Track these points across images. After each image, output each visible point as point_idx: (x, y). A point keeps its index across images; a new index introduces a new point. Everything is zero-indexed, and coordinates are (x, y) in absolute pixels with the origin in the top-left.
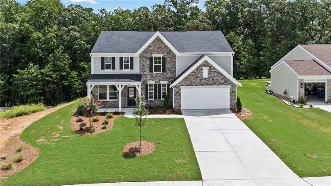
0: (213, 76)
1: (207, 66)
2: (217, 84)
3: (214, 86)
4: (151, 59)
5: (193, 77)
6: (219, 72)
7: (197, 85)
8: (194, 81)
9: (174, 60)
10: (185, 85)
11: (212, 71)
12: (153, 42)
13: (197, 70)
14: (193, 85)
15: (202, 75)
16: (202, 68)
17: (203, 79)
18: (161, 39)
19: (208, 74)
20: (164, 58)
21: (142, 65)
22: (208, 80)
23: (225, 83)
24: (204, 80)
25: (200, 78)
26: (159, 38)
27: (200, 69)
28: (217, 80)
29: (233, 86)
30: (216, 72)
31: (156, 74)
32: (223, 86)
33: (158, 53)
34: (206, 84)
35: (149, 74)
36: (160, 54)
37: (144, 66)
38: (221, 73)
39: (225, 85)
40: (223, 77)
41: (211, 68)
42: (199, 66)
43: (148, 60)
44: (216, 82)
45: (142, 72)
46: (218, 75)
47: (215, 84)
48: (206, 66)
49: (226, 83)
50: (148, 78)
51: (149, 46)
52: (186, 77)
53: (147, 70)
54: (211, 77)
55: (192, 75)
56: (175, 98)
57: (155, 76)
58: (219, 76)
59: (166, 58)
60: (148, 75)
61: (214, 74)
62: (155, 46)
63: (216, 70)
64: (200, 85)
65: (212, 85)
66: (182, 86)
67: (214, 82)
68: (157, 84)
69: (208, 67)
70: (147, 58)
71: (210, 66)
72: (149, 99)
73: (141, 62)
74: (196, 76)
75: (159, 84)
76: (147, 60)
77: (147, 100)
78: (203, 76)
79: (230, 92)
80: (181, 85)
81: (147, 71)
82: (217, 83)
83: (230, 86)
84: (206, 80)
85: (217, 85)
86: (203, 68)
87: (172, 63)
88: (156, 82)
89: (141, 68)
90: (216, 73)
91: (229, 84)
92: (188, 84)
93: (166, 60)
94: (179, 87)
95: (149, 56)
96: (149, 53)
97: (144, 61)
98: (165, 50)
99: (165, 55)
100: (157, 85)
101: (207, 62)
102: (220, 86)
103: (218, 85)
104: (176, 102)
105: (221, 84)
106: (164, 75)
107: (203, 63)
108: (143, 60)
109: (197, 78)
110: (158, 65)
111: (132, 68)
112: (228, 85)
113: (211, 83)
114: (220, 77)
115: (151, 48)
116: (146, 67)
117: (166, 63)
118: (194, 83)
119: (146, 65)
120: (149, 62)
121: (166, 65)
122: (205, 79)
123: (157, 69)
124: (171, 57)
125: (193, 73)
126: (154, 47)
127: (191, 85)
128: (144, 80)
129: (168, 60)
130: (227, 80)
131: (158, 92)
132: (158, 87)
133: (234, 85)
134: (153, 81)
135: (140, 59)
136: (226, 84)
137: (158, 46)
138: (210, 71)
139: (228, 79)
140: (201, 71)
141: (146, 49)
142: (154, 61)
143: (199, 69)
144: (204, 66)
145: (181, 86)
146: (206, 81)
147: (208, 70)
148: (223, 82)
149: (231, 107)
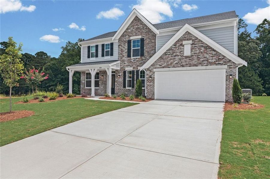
0: (199, 53)
1: (190, 39)
2: (205, 64)
3: (200, 67)
4: (129, 42)
5: (170, 55)
6: (208, 46)
7: (175, 67)
8: (171, 61)
9: (153, 41)
10: (160, 67)
11: (197, 45)
12: (131, 23)
13: (174, 46)
14: (169, 67)
15: (182, 52)
16: (182, 43)
17: (184, 58)
18: (139, 19)
19: (192, 51)
20: (142, 40)
21: (120, 50)
22: (190, 58)
23: (217, 63)
24: (185, 60)
25: (180, 57)
26: (138, 17)
27: (179, 43)
28: (205, 59)
29: (231, 67)
30: (203, 46)
31: (134, 59)
32: (214, 67)
33: (136, 35)
34: (189, 65)
35: (127, 59)
36: (138, 35)
37: (122, 51)
38: (211, 48)
39: (217, 64)
40: (215, 53)
41: (195, 42)
42: (178, 40)
43: (127, 44)
44: (202, 61)
45: (120, 58)
46: (206, 51)
47: (201, 64)
48: (188, 40)
49: (220, 62)
50: (126, 64)
51: (127, 29)
52: (161, 57)
53: (125, 54)
54: (196, 54)
55: (169, 53)
56: (148, 84)
57: (132, 61)
58: (208, 52)
59: (145, 39)
60: (126, 61)
61: (200, 49)
62: (134, 27)
63: (203, 43)
64: (179, 67)
65: (197, 66)
66: (156, 68)
67: (199, 62)
68: (135, 70)
69: (191, 41)
70: (125, 42)
71: (194, 39)
72: (127, 88)
73: (119, 46)
74: (174, 54)
75: (136, 70)
76: (125, 44)
77: (125, 89)
78: (184, 54)
79: (227, 76)
80: (154, 67)
81: (125, 57)
82: (204, 62)
83: (226, 66)
84: (188, 59)
85: (205, 66)
86: (184, 42)
87: (151, 44)
88: (134, 68)
89: (120, 53)
90: (203, 48)
91: (224, 63)
92: (163, 66)
93: (145, 42)
94: (152, 70)
95: (127, 40)
96: (128, 36)
97: (123, 45)
98: (143, 30)
99: (144, 36)
100: (135, 72)
101: (189, 33)
102: (209, 67)
103: (207, 65)
104: (149, 88)
105: (211, 64)
106: (143, 60)
107: (183, 35)
108: (121, 45)
109: (175, 57)
110: (136, 48)
111: (112, 55)
112: (222, 65)
113: (196, 63)
114: (210, 53)
115: (129, 31)
116: (124, 52)
117: (144, 45)
118: (171, 64)
119: (124, 50)
120: (127, 46)
121: (145, 48)
122: (186, 57)
123: (136, 53)
124: (150, 37)
125: (170, 51)
126: (132, 28)
127: (168, 66)
128: (122, 66)
129: (147, 42)
130: (220, 57)
131: (135, 80)
132: (135, 73)
133: (232, 64)
134: (131, 67)
135: (119, 44)
136: (220, 64)
137: (136, 27)
138: (193, 46)
139: (223, 56)
140: (180, 47)
141: (125, 32)
142: (133, 45)
143: (178, 45)
144: (185, 40)
145: (154, 69)
146: (188, 61)
147: (191, 45)
148: (213, 60)
149: (227, 99)
